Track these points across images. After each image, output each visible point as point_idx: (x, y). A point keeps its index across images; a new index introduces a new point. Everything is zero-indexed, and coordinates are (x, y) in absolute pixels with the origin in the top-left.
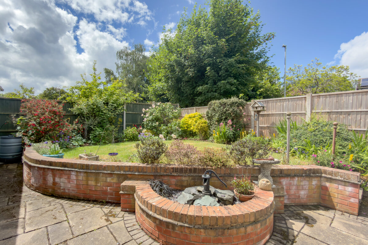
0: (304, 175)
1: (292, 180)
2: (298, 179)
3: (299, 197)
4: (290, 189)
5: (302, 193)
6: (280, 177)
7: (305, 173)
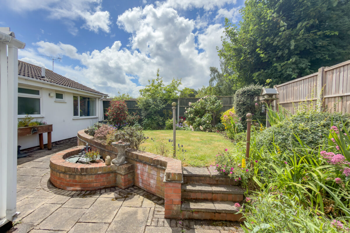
0: (152, 164)
1: (144, 166)
2: (149, 167)
3: (150, 184)
4: (143, 175)
5: (152, 181)
6: (136, 161)
7: (154, 163)
